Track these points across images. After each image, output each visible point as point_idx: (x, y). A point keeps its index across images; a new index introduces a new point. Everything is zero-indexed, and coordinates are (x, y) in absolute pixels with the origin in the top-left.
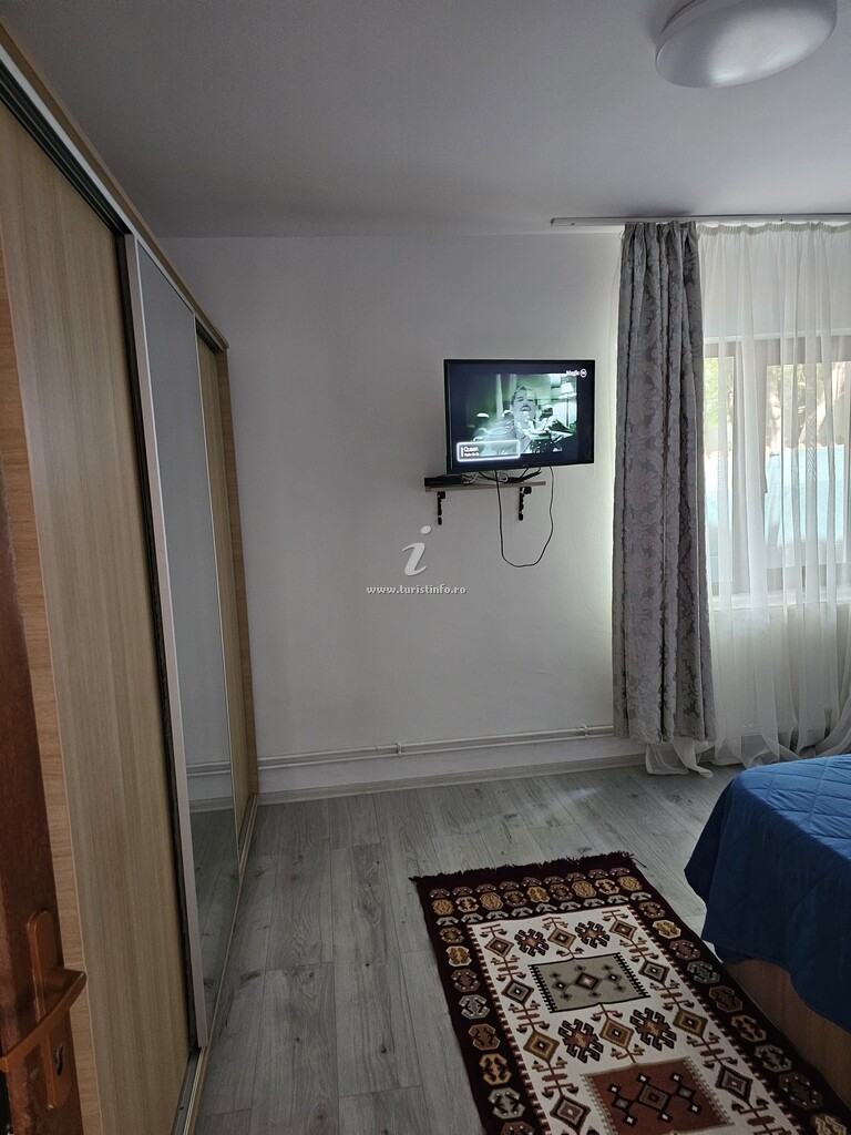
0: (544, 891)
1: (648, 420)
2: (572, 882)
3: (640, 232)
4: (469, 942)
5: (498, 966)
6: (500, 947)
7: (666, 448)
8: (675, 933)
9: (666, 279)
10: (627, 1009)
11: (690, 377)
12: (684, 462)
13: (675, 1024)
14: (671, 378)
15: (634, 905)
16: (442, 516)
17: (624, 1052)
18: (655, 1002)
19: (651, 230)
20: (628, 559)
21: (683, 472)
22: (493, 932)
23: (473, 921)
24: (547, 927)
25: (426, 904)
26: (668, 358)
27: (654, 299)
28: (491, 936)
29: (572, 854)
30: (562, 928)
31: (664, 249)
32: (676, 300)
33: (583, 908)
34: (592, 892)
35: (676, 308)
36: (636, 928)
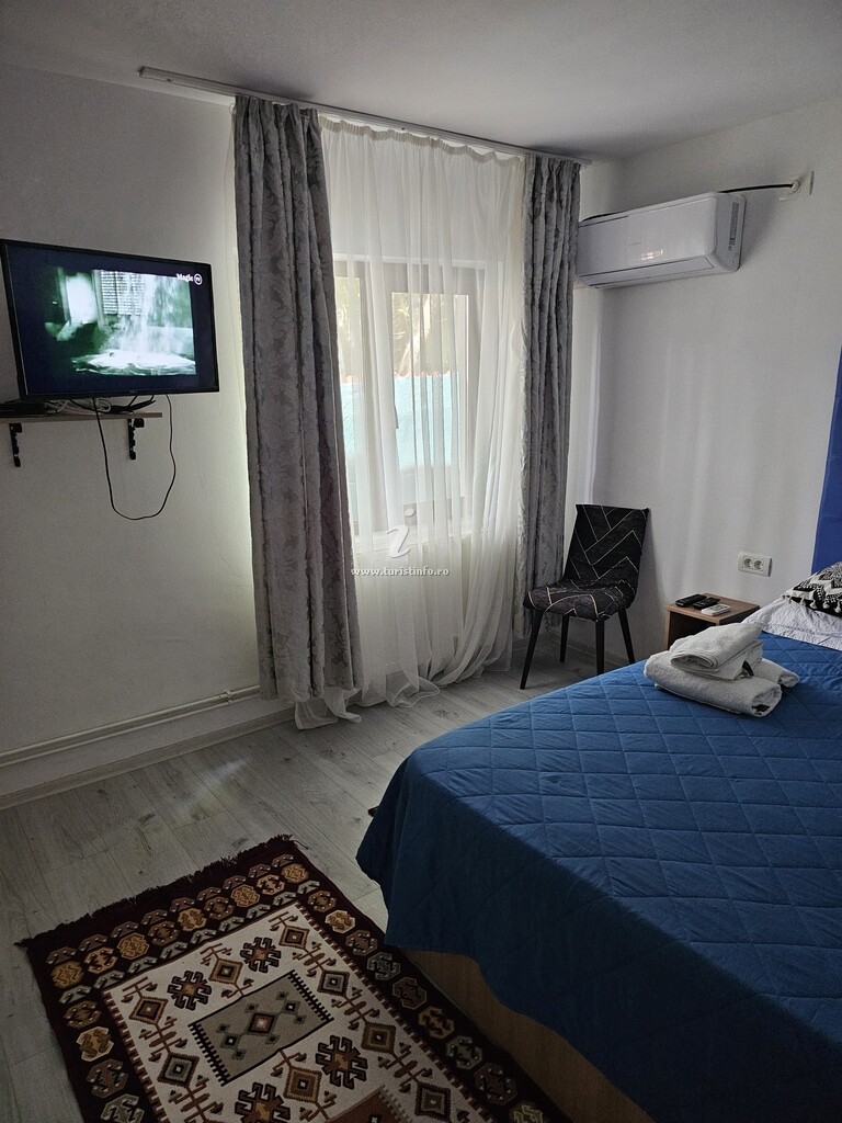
0: (199, 911)
1: (279, 344)
2: (230, 890)
3: (254, 109)
4: (109, 1018)
5: (150, 1041)
6: (149, 1010)
7: (301, 378)
8: (350, 924)
9: (288, 174)
10: (309, 1046)
11: (321, 296)
12: (320, 396)
13: (364, 1046)
14: (301, 297)
15: (302, 901)
16: (20, 455)
17: (314, 1108)
18: (339, 1026)
19: (268, 112)
20: (268, 505)
21: (320, 407)
22: (138, 990)
23: (111, 982)
24: (206, 962)
25: (43, 975)
26: (296, 273)
27: (276, 198)
28: (136, 998)
29: (226, 853)
30: (224, 957)
31: (284, 137)
32: (301, 202)
33: (248, 922)
34: (255, 897)
35: (302, 213)
36: (308, 931)
